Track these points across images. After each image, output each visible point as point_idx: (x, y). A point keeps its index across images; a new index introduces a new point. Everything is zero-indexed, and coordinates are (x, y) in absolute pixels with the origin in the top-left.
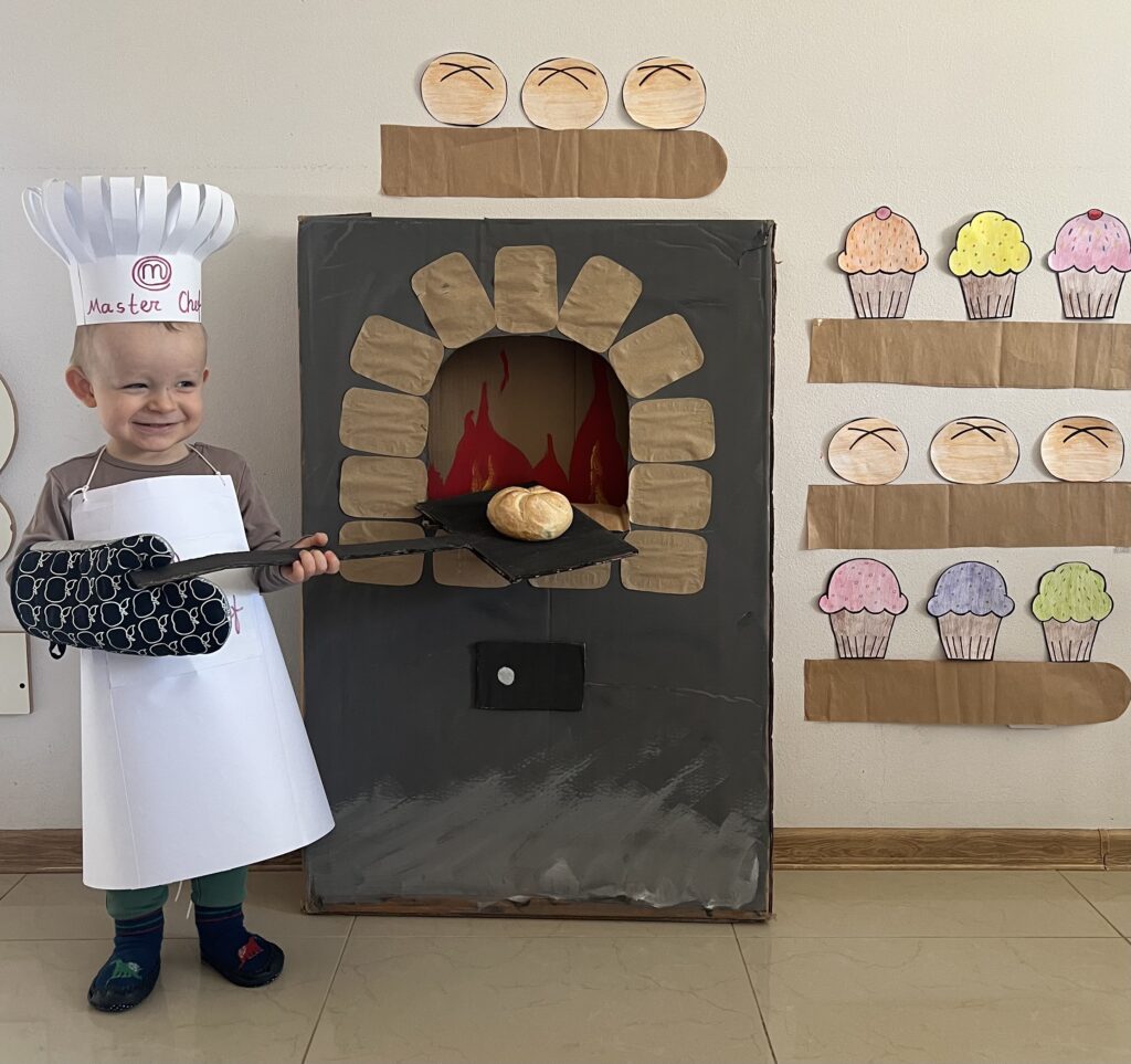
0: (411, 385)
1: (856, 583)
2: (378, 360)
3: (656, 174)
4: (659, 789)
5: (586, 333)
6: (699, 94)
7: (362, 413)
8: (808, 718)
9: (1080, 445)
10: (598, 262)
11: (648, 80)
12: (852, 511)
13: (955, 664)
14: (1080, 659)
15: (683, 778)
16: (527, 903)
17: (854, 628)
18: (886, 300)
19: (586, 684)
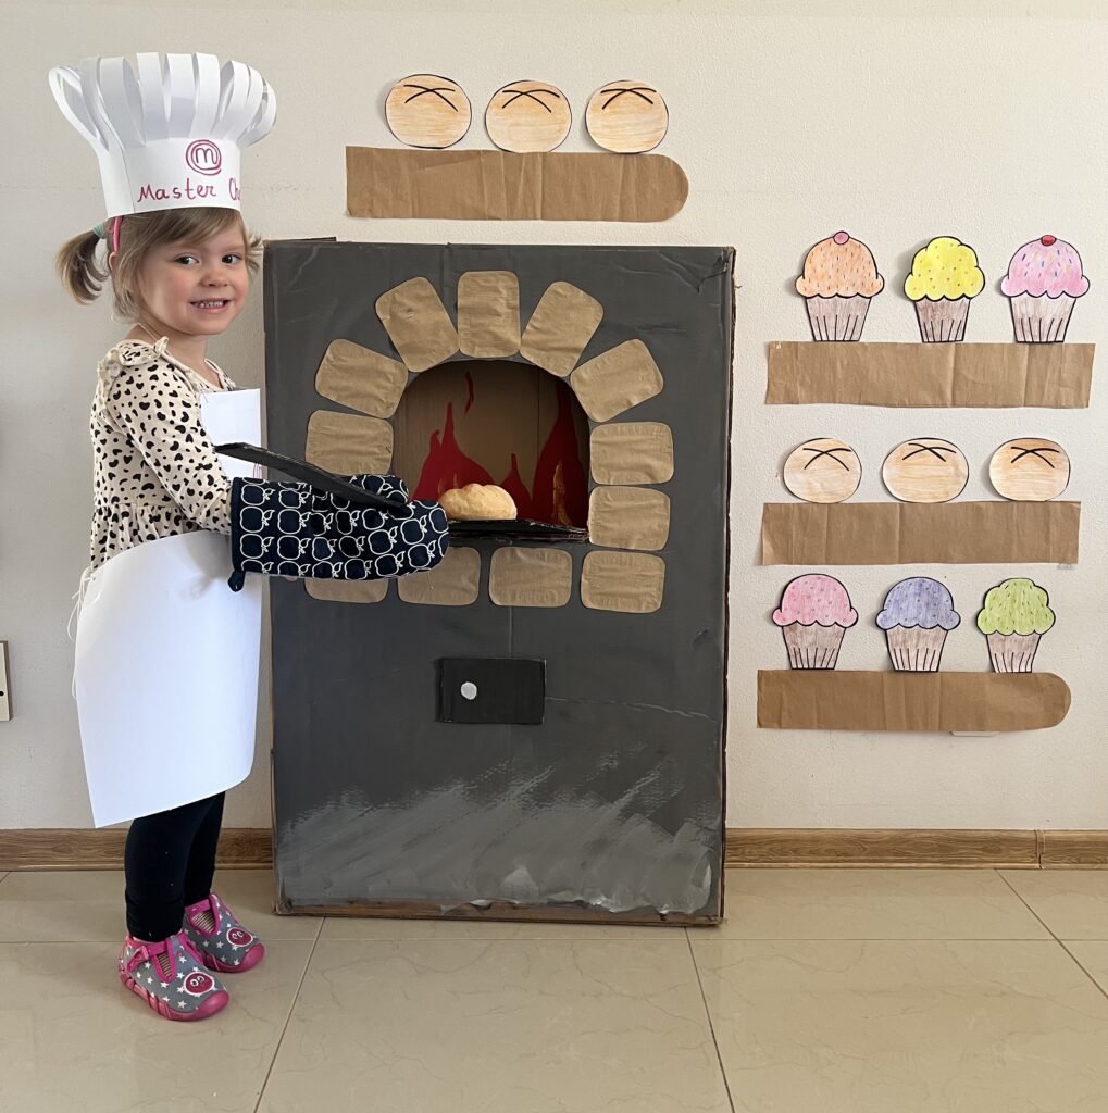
0: (376, 408)
1: (809, 597)
2: (344, 383)
3: (618, 197)
4: (616, 800)
5: (548, 358)
6: (661, 118)
7: (327, 435)
8: (760, 725)
9: (1028, 465)
10: (559, 287)
11: (611, 103)
12: (805, 529)
13: (902, 675)
14: (1023, 670)
15: (639, 789)
16: (489, 907)
17: (806, 640)
18: (842, 323)
19: (546, 698)
